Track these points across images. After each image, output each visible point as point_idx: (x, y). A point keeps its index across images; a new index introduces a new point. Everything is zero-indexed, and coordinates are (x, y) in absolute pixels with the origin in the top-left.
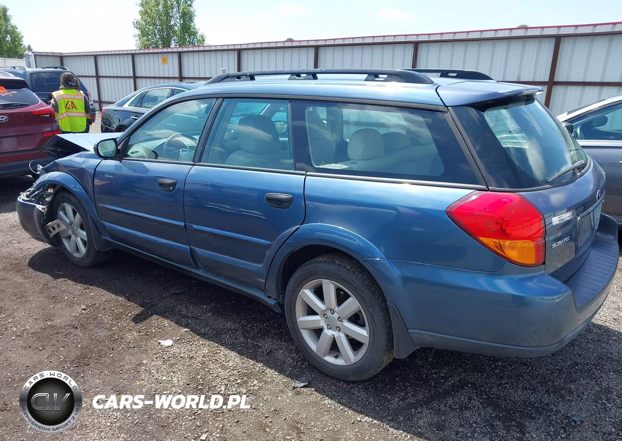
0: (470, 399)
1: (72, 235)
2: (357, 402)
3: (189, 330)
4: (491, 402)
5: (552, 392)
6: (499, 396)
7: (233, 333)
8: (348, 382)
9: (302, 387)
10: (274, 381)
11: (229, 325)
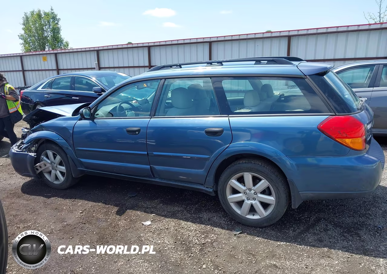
0: (326, 225)
1: (52, 170)
2: (272, 236)
3: (155, 215)
4: (336, 225)
5: (362, 216)
6: (339, 222)
7: (181, 212)
8: (262, 228)
9: (239, 234)
10: (222, 233)
11: (176, 208)
